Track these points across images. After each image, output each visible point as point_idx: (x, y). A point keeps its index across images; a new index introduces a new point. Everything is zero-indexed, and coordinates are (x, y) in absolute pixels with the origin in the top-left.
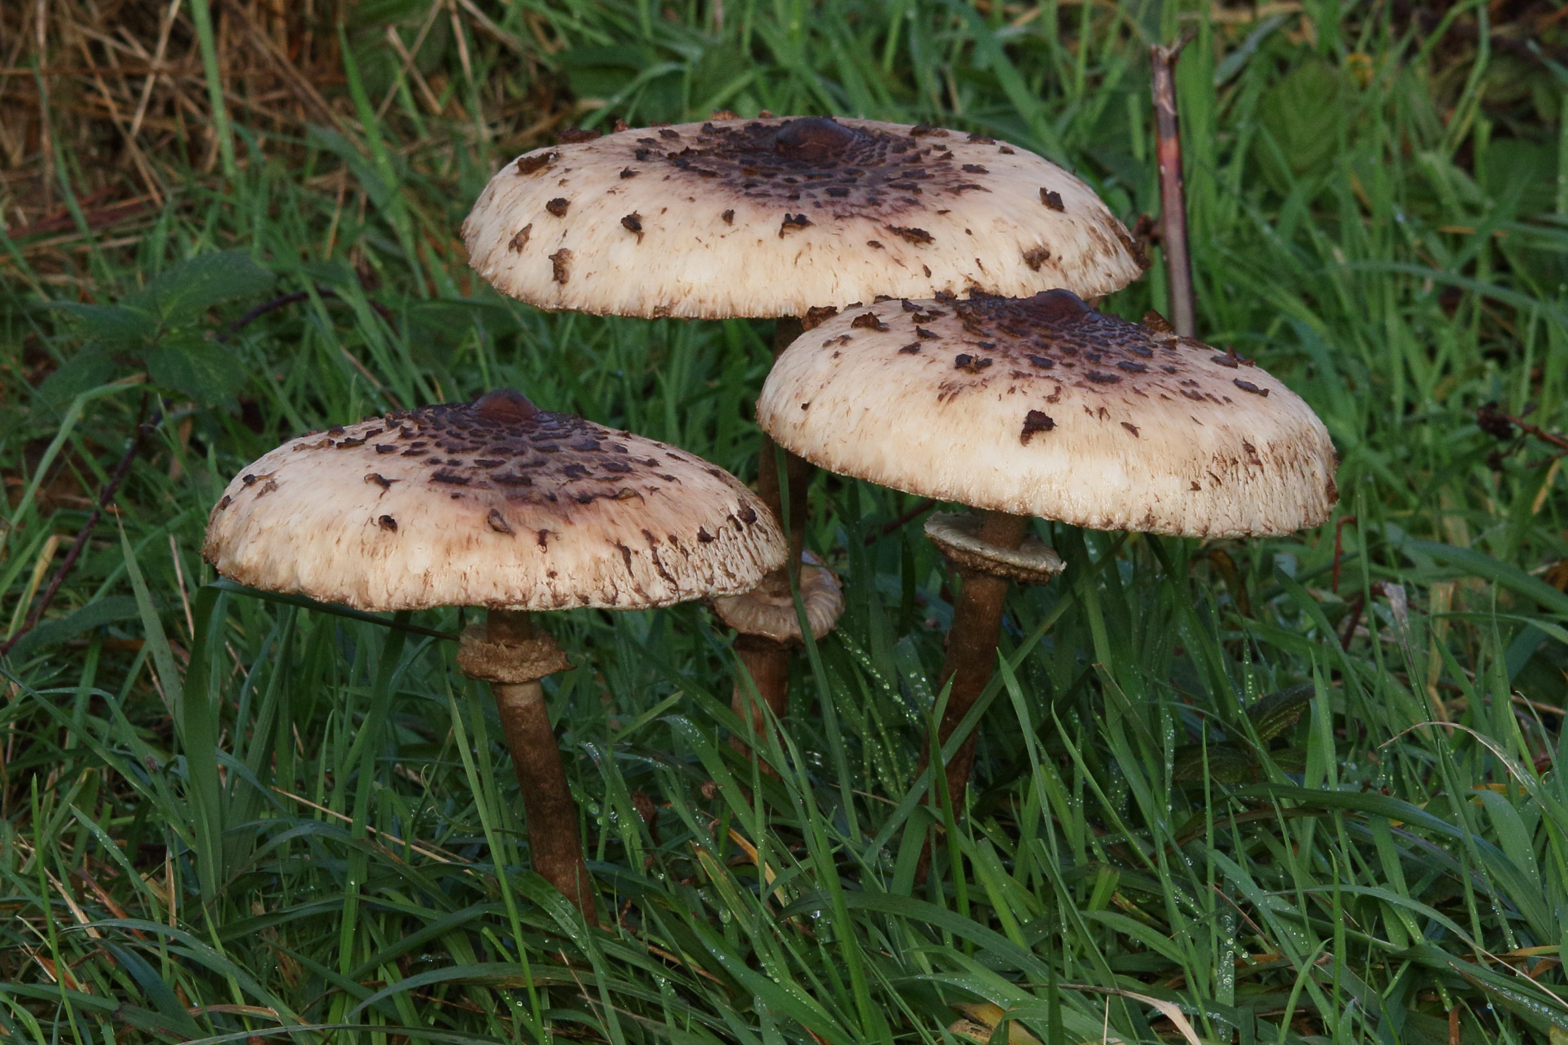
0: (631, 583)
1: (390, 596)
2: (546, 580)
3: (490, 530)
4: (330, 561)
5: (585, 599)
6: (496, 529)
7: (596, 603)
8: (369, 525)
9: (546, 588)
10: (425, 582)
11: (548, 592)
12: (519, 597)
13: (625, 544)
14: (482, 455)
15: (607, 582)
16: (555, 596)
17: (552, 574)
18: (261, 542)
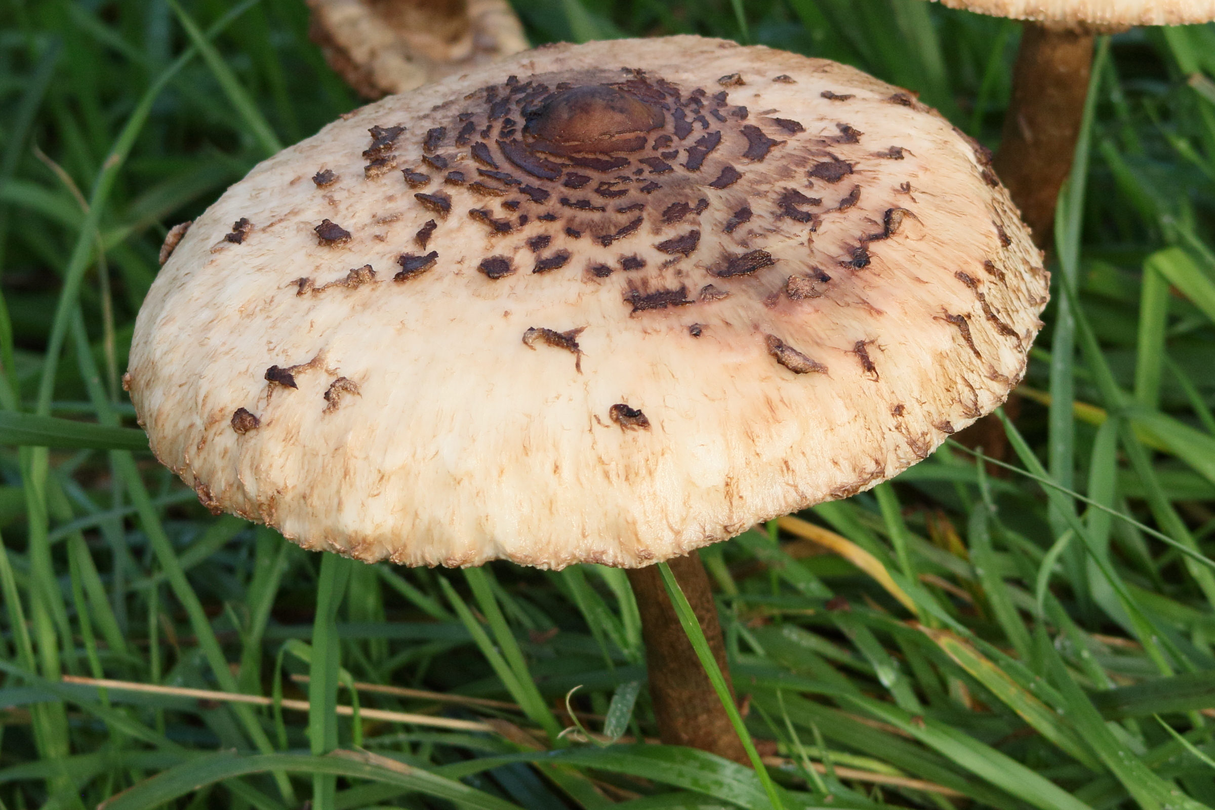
0: (984, 370)
1: (678, 533)
2: (892, 422)
3: (790, 375)
4: (551, 505)
5: (946, 426)
6: (797, 371)
7: (960, 424)
8: (596, 427)
9: (896, 434)
10: (729, 495)
11: (902, 441)
12: (871, 467)
13: (954, 312)
14: (657, 231)
15: (961, 386)
16: (912, 443)
17: (899, 410)
18: (392, 494)
